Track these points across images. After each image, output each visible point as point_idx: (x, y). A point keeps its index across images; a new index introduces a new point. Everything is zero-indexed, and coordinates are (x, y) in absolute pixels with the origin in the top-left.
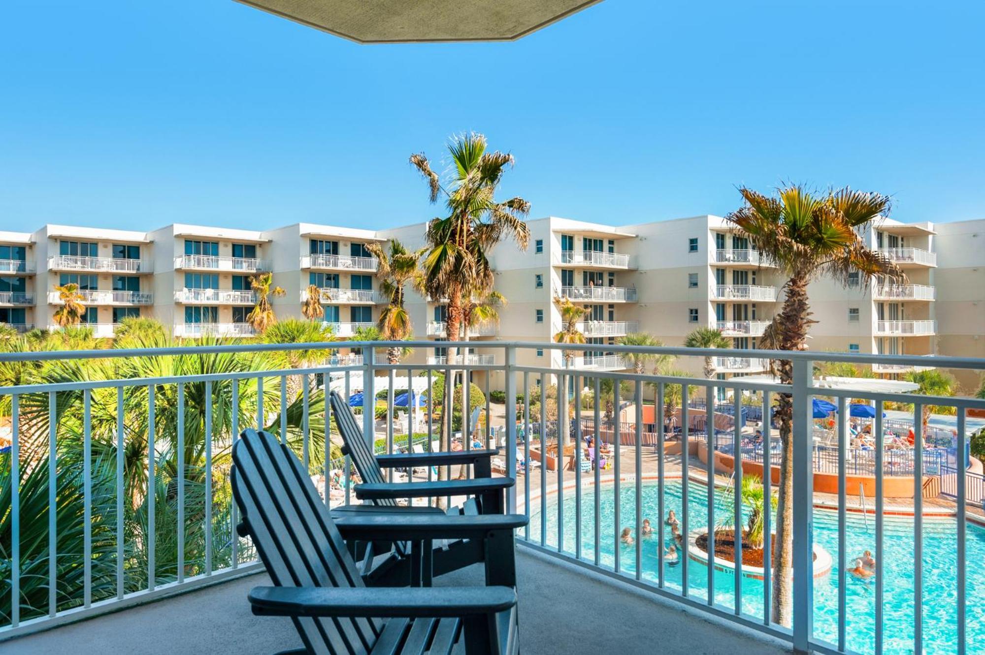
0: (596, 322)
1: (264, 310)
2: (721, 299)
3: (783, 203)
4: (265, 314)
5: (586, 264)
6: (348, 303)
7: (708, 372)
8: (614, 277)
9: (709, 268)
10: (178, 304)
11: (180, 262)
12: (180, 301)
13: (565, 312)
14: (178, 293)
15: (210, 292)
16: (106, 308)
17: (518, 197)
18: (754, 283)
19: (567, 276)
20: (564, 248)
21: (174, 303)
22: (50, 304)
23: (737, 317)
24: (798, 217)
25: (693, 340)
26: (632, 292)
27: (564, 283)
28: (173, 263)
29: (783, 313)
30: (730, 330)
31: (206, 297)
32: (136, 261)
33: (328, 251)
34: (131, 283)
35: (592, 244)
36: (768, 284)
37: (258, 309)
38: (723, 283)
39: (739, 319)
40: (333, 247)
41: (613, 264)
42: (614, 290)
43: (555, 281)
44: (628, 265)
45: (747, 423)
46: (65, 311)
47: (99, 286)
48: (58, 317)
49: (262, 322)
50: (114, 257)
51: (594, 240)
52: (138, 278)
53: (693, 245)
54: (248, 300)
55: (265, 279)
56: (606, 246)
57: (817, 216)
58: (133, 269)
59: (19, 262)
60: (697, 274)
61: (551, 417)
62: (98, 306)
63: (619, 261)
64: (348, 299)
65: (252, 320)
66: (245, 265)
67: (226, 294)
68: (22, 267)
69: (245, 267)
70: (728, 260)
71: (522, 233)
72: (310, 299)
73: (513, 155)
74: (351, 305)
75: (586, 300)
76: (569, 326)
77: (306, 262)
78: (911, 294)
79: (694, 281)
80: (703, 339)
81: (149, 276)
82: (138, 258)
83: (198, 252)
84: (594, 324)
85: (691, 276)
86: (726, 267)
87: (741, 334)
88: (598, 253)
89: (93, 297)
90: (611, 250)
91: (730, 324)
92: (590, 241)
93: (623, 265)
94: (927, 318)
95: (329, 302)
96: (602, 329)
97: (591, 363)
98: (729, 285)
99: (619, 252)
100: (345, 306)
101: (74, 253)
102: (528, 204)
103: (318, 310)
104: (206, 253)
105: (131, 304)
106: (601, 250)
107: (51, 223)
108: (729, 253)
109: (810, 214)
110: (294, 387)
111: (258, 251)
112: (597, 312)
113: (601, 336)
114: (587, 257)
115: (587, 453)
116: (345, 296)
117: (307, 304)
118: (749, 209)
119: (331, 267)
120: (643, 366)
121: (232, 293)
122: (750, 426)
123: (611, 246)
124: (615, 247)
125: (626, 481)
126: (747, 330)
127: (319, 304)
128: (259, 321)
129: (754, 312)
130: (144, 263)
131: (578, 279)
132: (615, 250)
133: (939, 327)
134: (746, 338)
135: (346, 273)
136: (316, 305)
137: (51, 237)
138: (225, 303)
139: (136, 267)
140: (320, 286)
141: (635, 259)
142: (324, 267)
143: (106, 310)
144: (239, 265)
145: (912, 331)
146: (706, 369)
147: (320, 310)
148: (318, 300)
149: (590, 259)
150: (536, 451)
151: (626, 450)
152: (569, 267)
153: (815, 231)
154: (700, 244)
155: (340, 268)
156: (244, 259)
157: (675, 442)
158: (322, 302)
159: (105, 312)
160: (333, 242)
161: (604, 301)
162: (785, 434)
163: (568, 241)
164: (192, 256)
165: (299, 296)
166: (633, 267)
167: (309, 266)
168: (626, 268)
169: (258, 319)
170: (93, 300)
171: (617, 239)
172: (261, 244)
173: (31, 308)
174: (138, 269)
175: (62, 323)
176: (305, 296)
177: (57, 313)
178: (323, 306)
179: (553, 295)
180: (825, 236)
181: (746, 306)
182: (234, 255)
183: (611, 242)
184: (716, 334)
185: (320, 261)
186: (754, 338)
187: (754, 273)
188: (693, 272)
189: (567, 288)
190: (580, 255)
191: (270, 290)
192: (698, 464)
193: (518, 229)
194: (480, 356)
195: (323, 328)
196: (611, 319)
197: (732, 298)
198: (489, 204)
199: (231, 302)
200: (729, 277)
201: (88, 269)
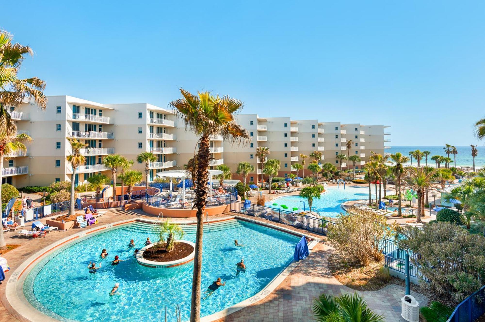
0: (92, 148)
2: (152, 139)
3: (200, 99)
5: (87, 120)
7: (147, 170)
8: (102, 127)
9: (147, 125)
13: (73, 145)
17: (37, 77)
18: (165, 132)
19: (76, 126)
20: (74, 111)
23: (158, 146)
24: (207, 107)
25: (141, 157)
26: (111, 135)
27: (74, 129)
29: (199, 154)
30: (155, 151)
35: (90, 111)
36: (170, 133)
38: (153, 132)
39: (159, 147)
41: (102, 121)
42: (102, 133)
43: (69, 128)
44: (109, 122)
45: (163, 190)
51: (92, 109)
53: (140, 115)
56: (98, 112)
57: (216, 107)
60: (142, 128)
61: (63, 200)
63: (105, 120)
70: (155, 123)
71: (40, 99)
73: (31, 48)
75: (87, 138)
76: (76, 152)
78: (217, 138)
79: (140, 130)
80: (145, 156)
84: (91, 149)
85: (139, 128)
86: (154, 125)
87: (160, 153)
88: (94, 116)
90: (100, 115)
91: (155, 149)
92: (89, 109)
93: (107, 122)
94: (221, 147)
96: (95, 152)
97: (89, 168)
98: (155, 133)
99: (104, 116)
102: (44, 83)
106: (95, 114)
108: (155, 120)
109: (213, 106)
112: (92, 143)
113: (94, 155)
114: (87, 117)
115: (84, 217)
118: (183, 100)
120: (117, 169)
122: (164, 191)
123: (100, 112)
124: (103, 113)
125: (107, 228)
126: (162, 152)
129: (164, 144)
131: (82, 127)
132: (103, 114)
133: (224, 149)
134: (162, 155)
141: (113, 119)
145: (217, 151)
146: (146, 169)
149: (89, 118)
150: (53, 220)
151: (107, 211)
152: (77, 121)
153: (215, 115)
154: (143, 115)
157: (132, 204)
161: (96, 138)
162: (199, 215)
163: (76, 109)
166: (111, 123)
168: (108, 123)
171: (104, 110)
179: (67, 135)
180: (219, 118)
181: (162, 141)
183: (101, 111)
184: (150, 154)
186: (164, 155)
187: (165, 128)
188: (140, 127)
189: (76, 132)
190: (83, 116)
192: (142, 213)
193: (38, 97)
194: (18, 167)
196: (100, 147)
197: (156, 139)
198: (11, 78)
200: (155, 130)
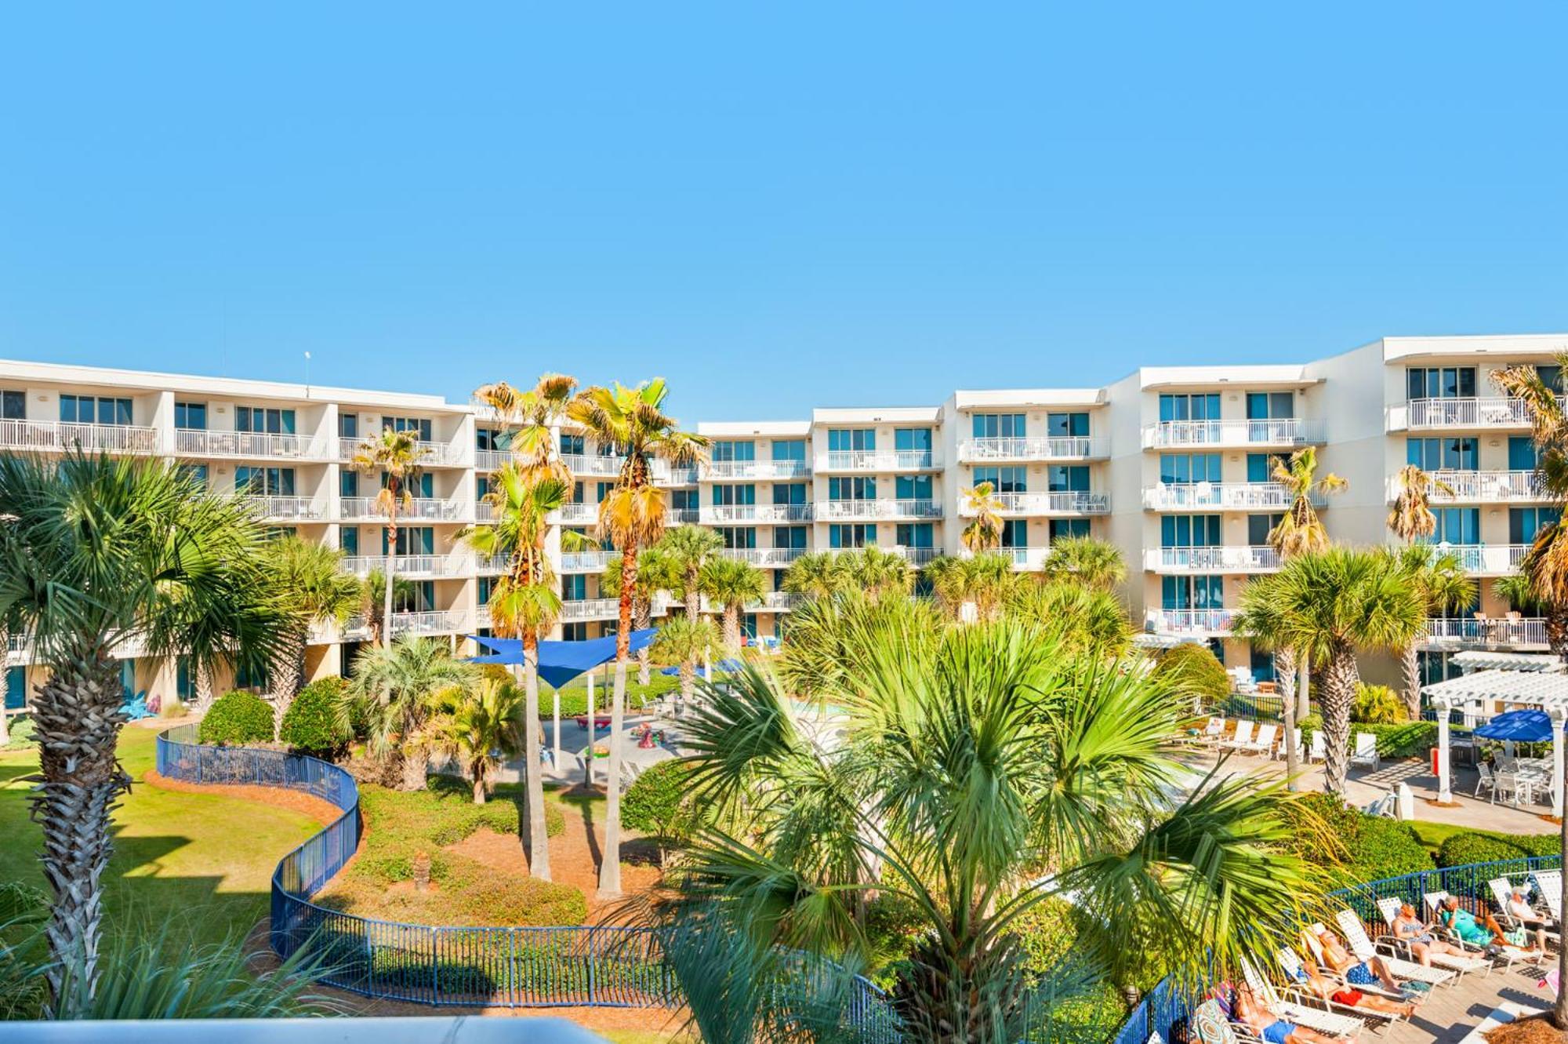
1: (1303, 521)
4: (1304, 531)
6: (1501, 500)
10: (1149, 511)
11: (1153, 436)
12: (1153, 506)
14: (1149, 492)
15: (1205, 488)
16: (1038, 521)
21: (1141, 511)
22: (961, 517)
28: (1139, 438)
31: (1197, 499)
32: (1083, 439)
33: (1453, 390)
34: (1078, 477)
37: (1289, 521)
40: (1465, 380)
46: (977, 528)
47: (1029, 484)
48: (968, 537)
49: (1297, 545)
50: (1051, 434)
52: (1088, 468)
54: (1277, 501)
55: (1301, 459)
58: (1079, 454)
59: (923, 452)
62: (1028, 518)
64: (1503, 491)
65: (1278, 541)
66: (1273, 432)
67: (1234, 490)
68: (928, 461)
69: (1272, 436)
72: (1404, 497)
74: (1509, 505)
77: (1398, 418)
81: (1103, 463)
82: (1087, 433)
83: (1183, 416)
89: (1020, 505)
95: (1449, 500)
100: (1496, 508)
101: (992, 433)
103: (1423, 520)
104: (1196, 416)
105: (1075, 513)
107: (960, 389)
110: (1343, 691)
111: (1299, 403)
116: (1495, 487)
117: (1398, 507)
119: (1458, 426)
121: (1249, 488)
127: (1427, 504)
128: (1292, 545)
130: (1097, 441)
135: (1494, 436)
136: (1420, 509)
137: (960, 410)
138: (1233, 508)
139: (1083, 450)
140: (1433, 466)
142: (1442, 426)
143: (1039, 524)
144: (1263, 433)
147: (1428, 518)
148: (1424, 497)
155: (1481, 424)
156: (1270, 421)
158: (1433, 499)
159: (1038, 527)
160: (1462, 370)
164: (1172, 423)
165: (1383, 490)
167: (1404, 426)
169: (1290, 540)
170: (1022, 509)
172: (1303, 389)
173: (940, 523)
174: (1087, 453)
175: (973, 547)
176: (1396, 488)
177: (967, 531)
178: (1439, 511)
182: (1249, 416)
185: (1430, 412)
191: (1314, 481)
195: (1435, 557)
199: (1245, 506)
201: (1012, 458)
